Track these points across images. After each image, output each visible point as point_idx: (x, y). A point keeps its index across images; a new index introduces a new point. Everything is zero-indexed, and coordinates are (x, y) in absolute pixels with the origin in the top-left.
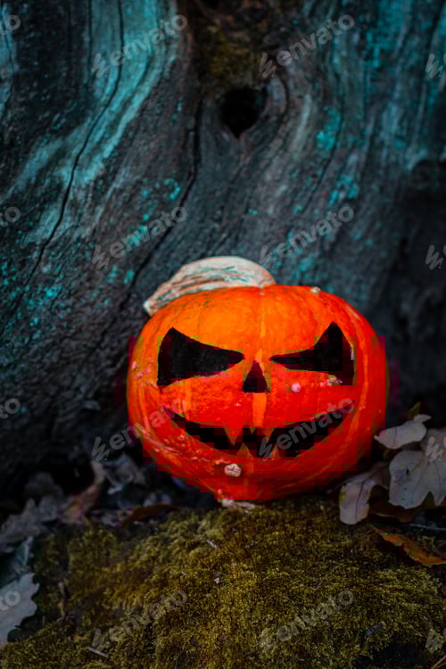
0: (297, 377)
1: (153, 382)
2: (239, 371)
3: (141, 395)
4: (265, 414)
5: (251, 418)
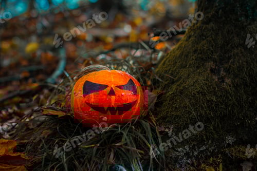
0: (123, 92)
4: (115, 101)
5: (111, 103)
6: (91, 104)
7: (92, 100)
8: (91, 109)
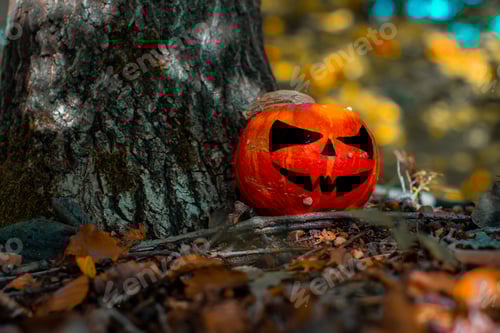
0: (350, 150)
1: (266, 149)
2: (320, 145)
3: (255, 157)
4: (334, 168)
5: (325, 171)
6: (286, 170)
7: (289, 161)
8: (283, 179)
